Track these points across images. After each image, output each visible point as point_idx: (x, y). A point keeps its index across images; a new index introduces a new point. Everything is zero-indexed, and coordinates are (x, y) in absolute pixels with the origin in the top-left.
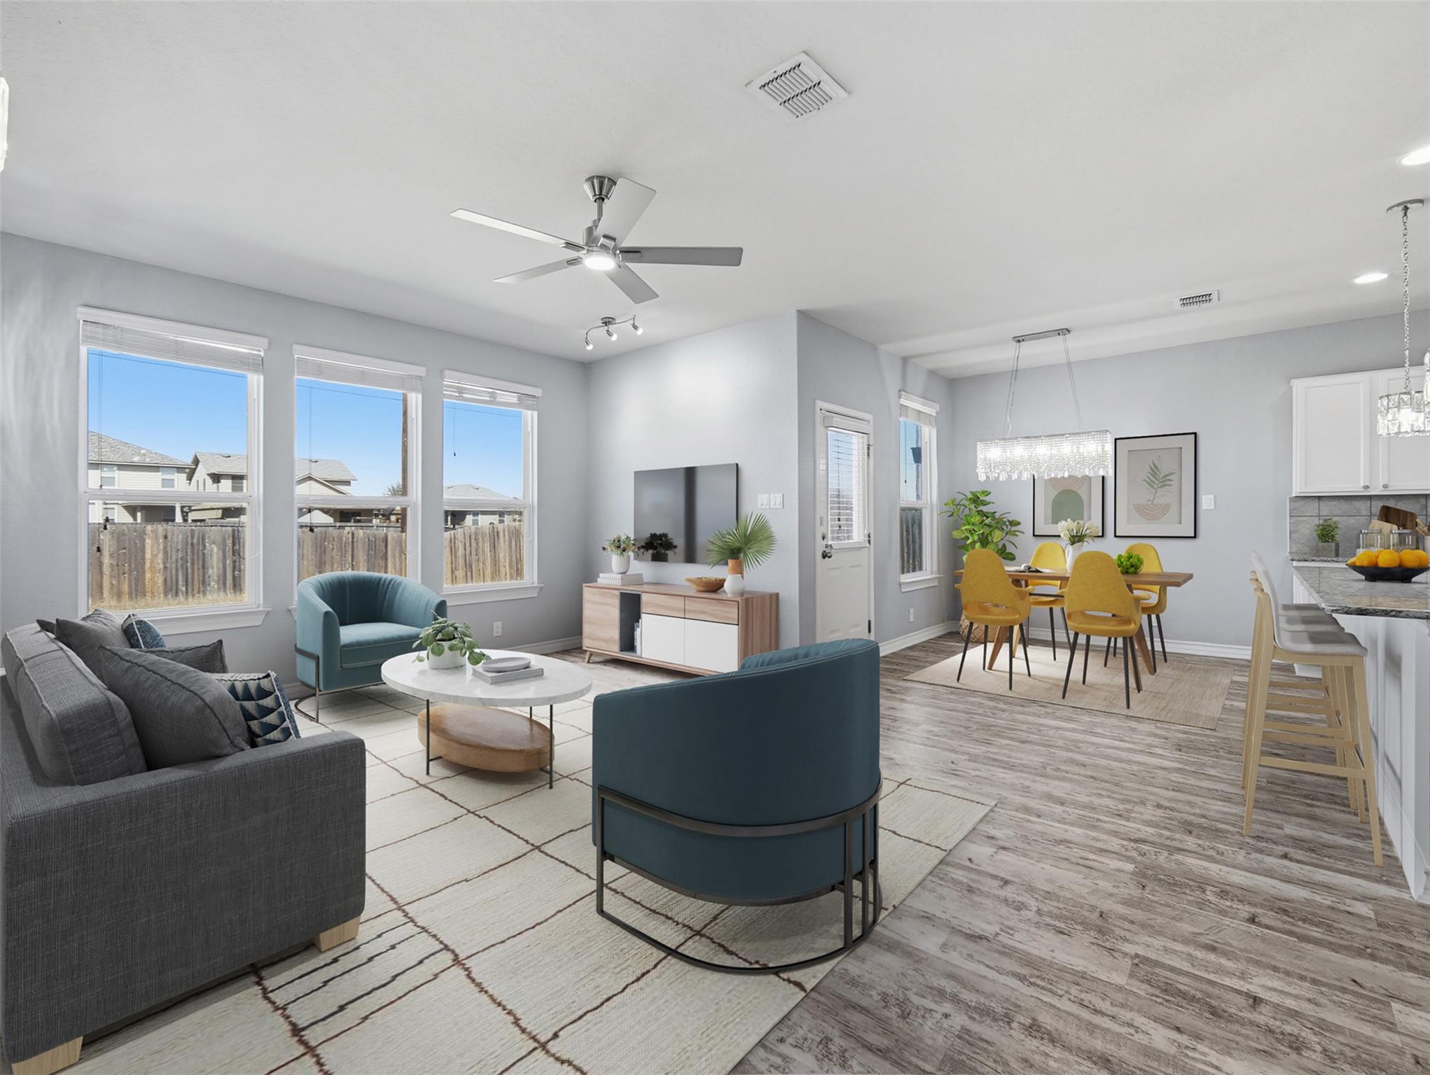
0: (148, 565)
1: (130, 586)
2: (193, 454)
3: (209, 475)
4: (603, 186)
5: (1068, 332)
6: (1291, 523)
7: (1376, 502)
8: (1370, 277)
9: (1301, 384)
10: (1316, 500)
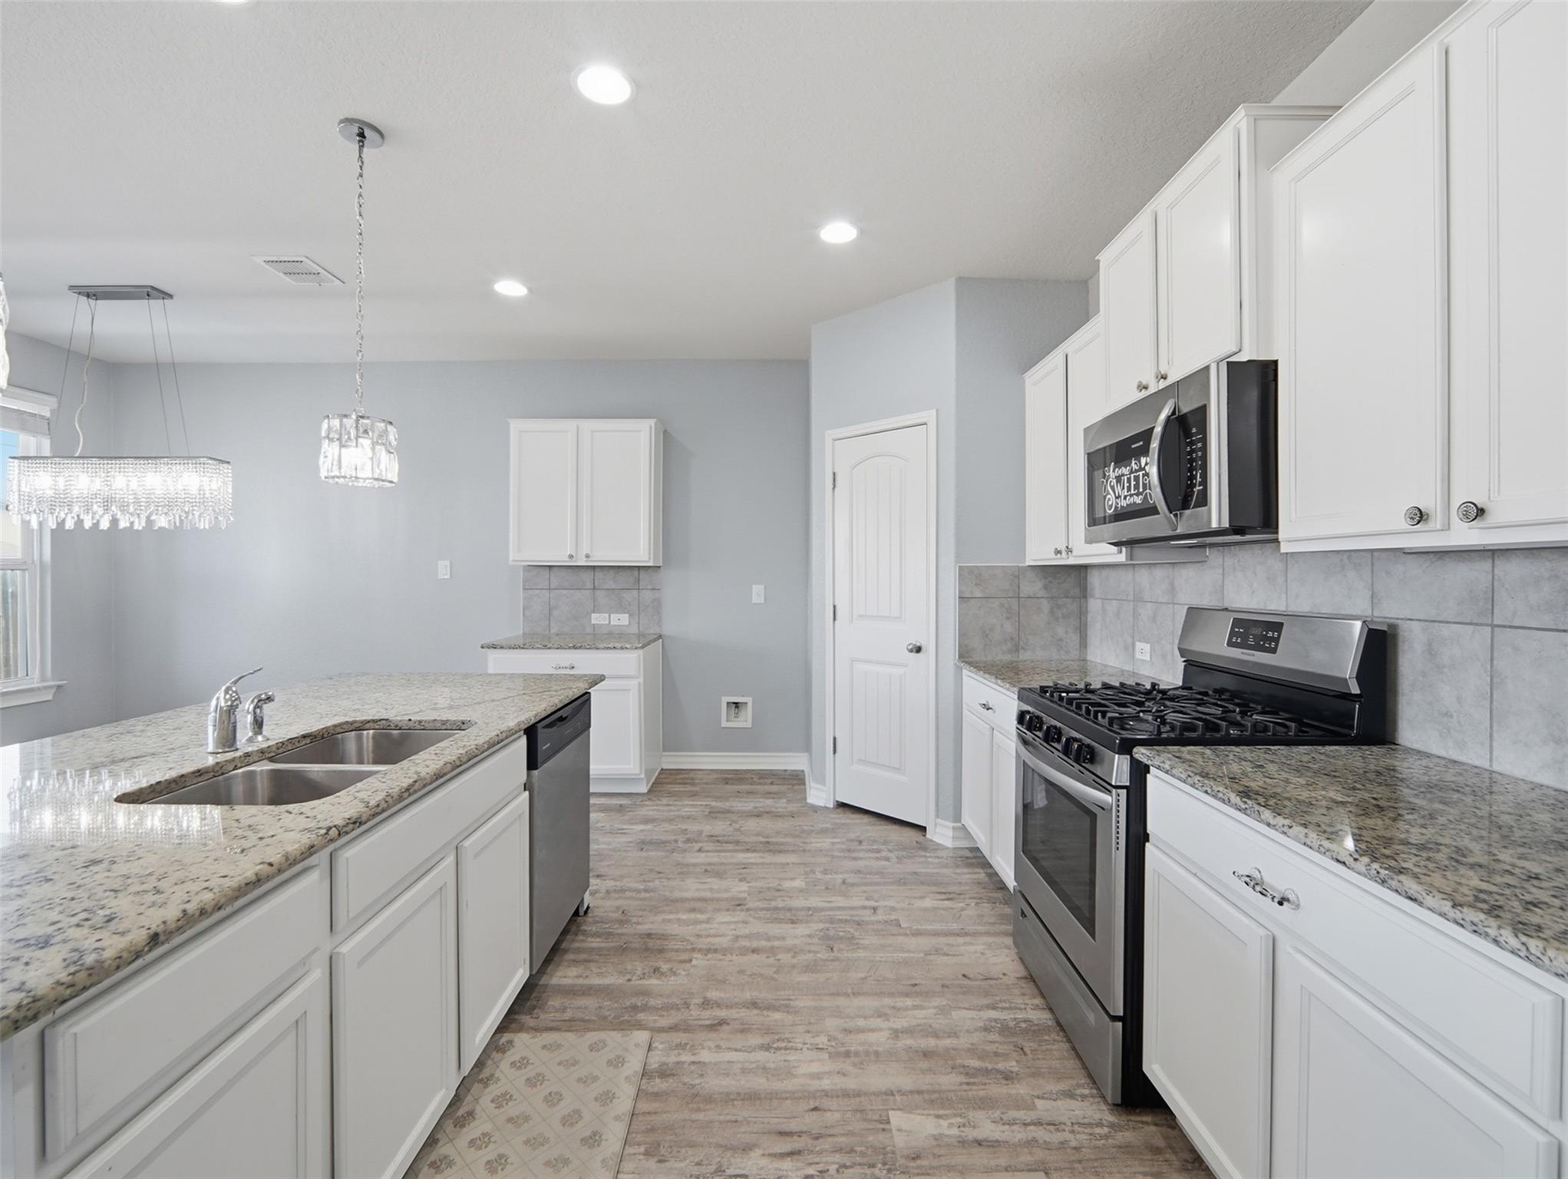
5: (166, 295)
6: (524, 598)
7: (599, 574)
8: (511, 288)
9: (516, 426)
10: (547, 570)
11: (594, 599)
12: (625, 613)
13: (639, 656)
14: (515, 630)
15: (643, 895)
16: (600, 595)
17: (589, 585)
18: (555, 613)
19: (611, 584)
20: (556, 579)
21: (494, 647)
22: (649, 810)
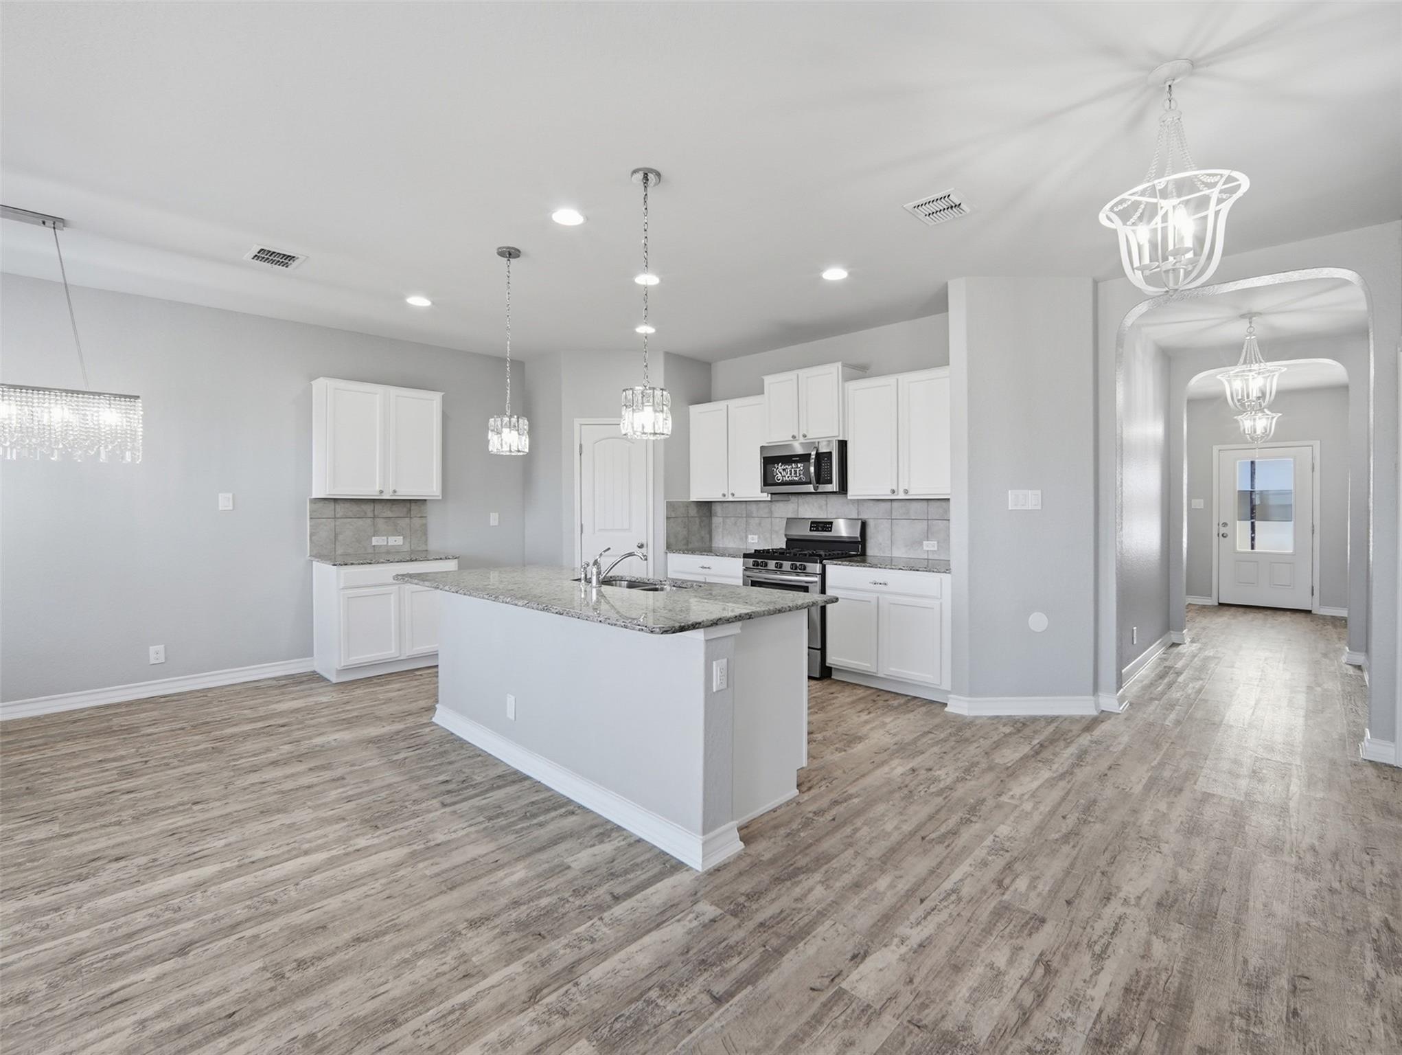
6: (311, 526)
7: (378, 507)
10: (333, 502)
11: (374, 525)
12: (399, 535)
16: (380, 522)
17: (370, 514)
18: (340, 537)
19: (389, 514)
20: (341, 510)
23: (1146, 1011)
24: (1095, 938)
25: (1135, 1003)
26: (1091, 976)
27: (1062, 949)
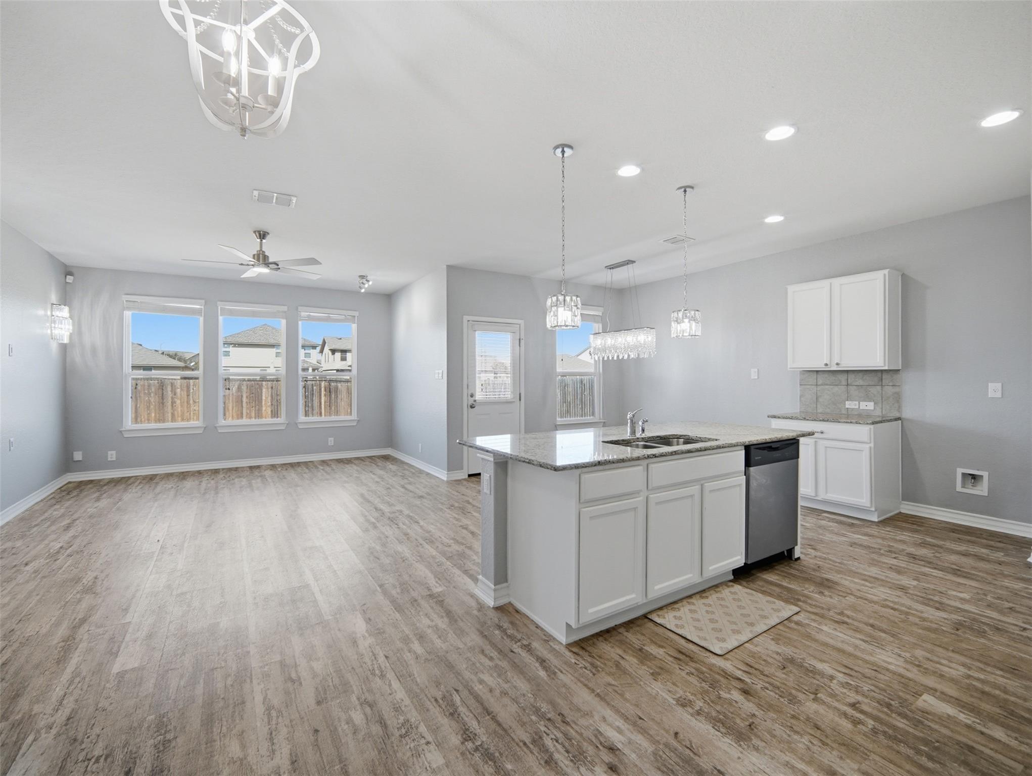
0: (263, 403)
1: (255, 414)
2: (322, 339)
3: (330, 350)
4: (262, 235)
5: (633, 262)
6: (800, 390)
7: (851, 376)
8: (774, 219)
9: (791, 289)
10: (815, 373)
11: (848, 391)
12: (871, 401)
13: (870, 429)
14: (796, 409)
15: (837, 564)
16: (852, 389)
17: (844, 383)
18: (821, 400)
19: (860, 382)
20: (821, 379)
21: (774, 417)
22: (874, 531)
23: (228, 699)
24: (280, 720)
25: (236, 699)
26: (267, 694)
27: (293, 696)
